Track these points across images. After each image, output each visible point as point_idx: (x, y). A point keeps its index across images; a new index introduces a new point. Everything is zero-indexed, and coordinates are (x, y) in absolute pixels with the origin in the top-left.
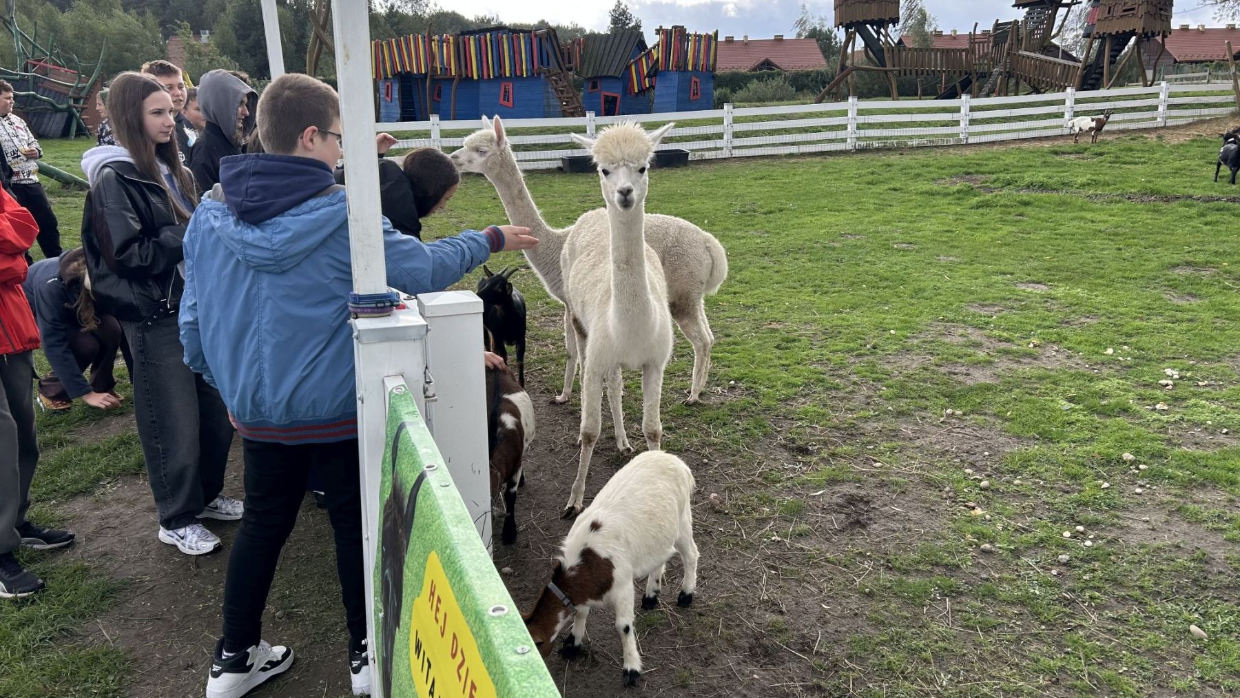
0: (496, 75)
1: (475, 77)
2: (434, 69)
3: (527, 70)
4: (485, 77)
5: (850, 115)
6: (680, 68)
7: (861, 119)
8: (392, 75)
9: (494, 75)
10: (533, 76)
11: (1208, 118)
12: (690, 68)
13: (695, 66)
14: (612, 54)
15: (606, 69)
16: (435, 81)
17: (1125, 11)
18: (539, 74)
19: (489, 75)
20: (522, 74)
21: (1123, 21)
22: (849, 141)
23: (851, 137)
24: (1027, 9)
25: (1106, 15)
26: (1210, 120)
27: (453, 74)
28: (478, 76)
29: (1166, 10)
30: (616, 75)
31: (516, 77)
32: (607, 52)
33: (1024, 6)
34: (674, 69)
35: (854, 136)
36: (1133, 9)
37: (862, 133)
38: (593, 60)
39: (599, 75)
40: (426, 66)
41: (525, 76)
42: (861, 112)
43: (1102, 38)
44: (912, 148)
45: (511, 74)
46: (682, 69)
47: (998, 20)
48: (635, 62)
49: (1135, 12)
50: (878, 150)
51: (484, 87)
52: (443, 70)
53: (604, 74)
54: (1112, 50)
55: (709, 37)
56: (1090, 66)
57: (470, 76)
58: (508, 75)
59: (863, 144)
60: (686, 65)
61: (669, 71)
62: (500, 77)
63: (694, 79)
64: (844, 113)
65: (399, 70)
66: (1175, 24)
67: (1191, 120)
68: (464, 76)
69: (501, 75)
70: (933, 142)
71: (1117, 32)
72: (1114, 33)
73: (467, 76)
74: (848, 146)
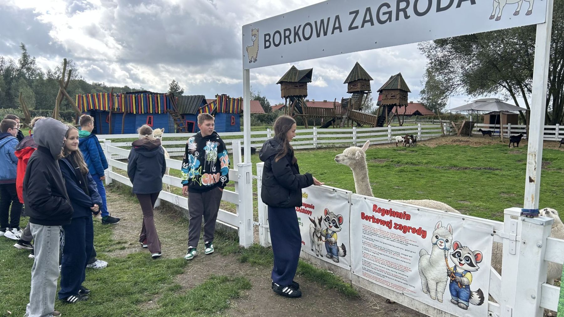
0: (146, 112)
1: (135, 113)
2: (113, 109)
3: (161, 110)
4: (140, 113)
5: (314, 134)
6: (227, 112)
7: (319, 136)
8: (87, 110)
9: (144, 112)
10: (163, 113)
11: (434, 137)
12: (231, 112)
13: (233, 111)
14: (191, 104)
15: (189, 110)
16: (114, 114)
17: (392, 97)
18: (166, 112)
19: (142, 112)
20: (159, 112)
21: (391, 100)
22: (314, 144)
23: (315, 143)
24: (352, 94)
25: (385, 98)
26: (435, 138)
27: (123, 111)
28: (136, 112)
29: (406, 97)
30: (193, 113)
31: (155, 113)
32: (188, 103)
33: (351, 93)
34: (224, 112)
35: (316, 142)
36: (395, 96)
37: (319, 141)
38: (182, 107)
39: (185, 113)
40: (109, 107)
41: (160, 113)
42: (319, 133)
43: (384, 106)
44: (337, 147)
45: (153, 112)
46: (228, 112)
47: (343, 98)
48: (202, 108)
49: (396, 97)
50: (325, 148)
51: (138, 118)
52: (118, 109)
53: (188, 113)
54: (388, 111)
55: (238, 99)
56: (380, 116)
57: (132, 112)
58: (151, 112)
59: (320, 145)
60: (229, 111)
61: (222, 113)
62: (147, 113)
63: (232, 116)
64: (312, 133)
65: (92, 108)
66: (409, 102)
67: (429, 138)
68: (129, 112)
69: (148, 112)
70: (344, 145)
71: (390, 104)
72: (389, 105)
73: (130, 112)
74: (314, 146)
